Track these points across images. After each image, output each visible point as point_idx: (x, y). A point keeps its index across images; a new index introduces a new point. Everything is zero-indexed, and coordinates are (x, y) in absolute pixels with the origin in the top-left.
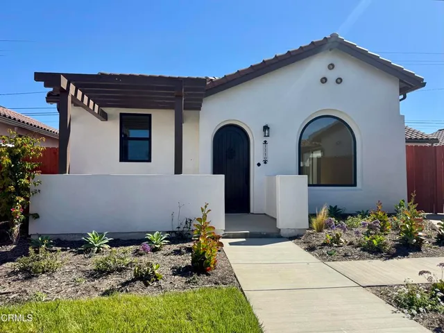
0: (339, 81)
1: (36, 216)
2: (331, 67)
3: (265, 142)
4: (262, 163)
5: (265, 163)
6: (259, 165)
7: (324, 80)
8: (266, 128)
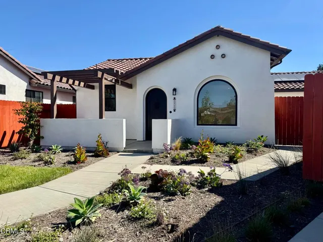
0: (223, 56)
1: (43, 138)
2: (218, 47)
3: (175, 98)
4: (173, 111)
5: (175, 111)
6: (171, 112)
7: (212, 57)
8: (175, 90)
